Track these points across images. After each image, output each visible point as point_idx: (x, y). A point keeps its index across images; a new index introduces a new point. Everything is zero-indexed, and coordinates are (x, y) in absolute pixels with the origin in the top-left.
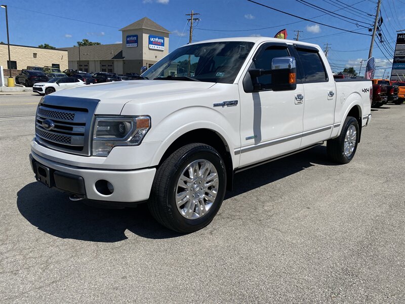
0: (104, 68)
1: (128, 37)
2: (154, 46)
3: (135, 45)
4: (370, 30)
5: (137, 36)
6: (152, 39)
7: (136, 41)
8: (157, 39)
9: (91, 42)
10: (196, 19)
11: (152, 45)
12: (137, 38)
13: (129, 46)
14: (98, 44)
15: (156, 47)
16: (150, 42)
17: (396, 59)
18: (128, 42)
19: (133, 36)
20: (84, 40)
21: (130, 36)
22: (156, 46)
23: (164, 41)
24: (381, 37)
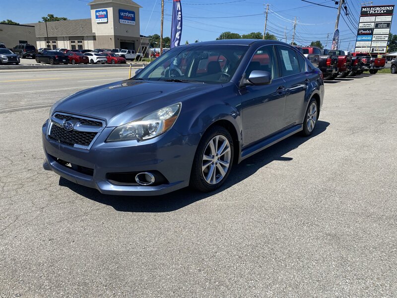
2: (124, 21)
3: (105, 20)
4: (337, 3)
5: (107, 11)
6: (122, 14)
8: (127, 14)
9: (57, 18)
11: (122, 20)
12: (107, 13)
13: (99, 22)
14: (65, 19)
16: (120, 17)
17: (360, 32)
19: (103, 11)
20: (49, 15)
21: (99, 11)
22: (126, 21)
23: (134, 16)
24: (346, 10)
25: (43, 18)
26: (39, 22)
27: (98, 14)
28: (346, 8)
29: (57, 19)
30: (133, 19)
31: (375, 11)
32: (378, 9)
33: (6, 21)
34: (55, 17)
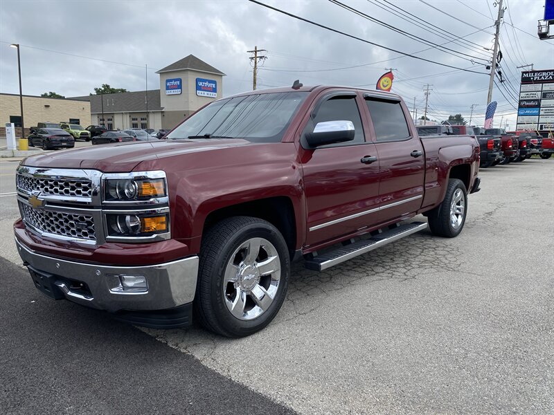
0: (135, 122)
1: (168, 81)
2: (203, 92)
3: (178, 92)
4: (488, 68)
5: (180, 80)
6: (200, 84)
7: (180, 87)
8: (207, 84)
9: (113, 89)
10: (261, 57)
11: (200, 92)
12: (181, 83)
13: (170, 94)
14: (123, 91)
15: (206, 94)
16: (198, 88)
17: (522, 104)
18: (168, 88)
19: (175, 80)
20: (104, 86)
21: (171, 80)
22: (206, 92)
23: (216, 86)
24: (501, 76)
25: (96, 89)
26: (91, 95)
27: (168, 84)
28: (500, 73)
29: (113, 91)
30: (214, 90)
31: (540, 77)
32: (544, 74)
33: (49, 94)
34: (111, 88)
